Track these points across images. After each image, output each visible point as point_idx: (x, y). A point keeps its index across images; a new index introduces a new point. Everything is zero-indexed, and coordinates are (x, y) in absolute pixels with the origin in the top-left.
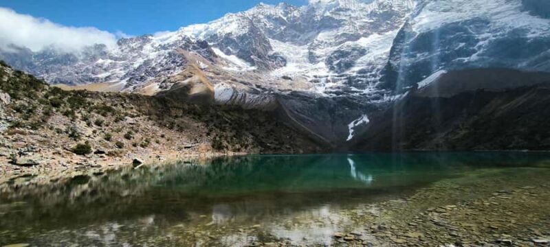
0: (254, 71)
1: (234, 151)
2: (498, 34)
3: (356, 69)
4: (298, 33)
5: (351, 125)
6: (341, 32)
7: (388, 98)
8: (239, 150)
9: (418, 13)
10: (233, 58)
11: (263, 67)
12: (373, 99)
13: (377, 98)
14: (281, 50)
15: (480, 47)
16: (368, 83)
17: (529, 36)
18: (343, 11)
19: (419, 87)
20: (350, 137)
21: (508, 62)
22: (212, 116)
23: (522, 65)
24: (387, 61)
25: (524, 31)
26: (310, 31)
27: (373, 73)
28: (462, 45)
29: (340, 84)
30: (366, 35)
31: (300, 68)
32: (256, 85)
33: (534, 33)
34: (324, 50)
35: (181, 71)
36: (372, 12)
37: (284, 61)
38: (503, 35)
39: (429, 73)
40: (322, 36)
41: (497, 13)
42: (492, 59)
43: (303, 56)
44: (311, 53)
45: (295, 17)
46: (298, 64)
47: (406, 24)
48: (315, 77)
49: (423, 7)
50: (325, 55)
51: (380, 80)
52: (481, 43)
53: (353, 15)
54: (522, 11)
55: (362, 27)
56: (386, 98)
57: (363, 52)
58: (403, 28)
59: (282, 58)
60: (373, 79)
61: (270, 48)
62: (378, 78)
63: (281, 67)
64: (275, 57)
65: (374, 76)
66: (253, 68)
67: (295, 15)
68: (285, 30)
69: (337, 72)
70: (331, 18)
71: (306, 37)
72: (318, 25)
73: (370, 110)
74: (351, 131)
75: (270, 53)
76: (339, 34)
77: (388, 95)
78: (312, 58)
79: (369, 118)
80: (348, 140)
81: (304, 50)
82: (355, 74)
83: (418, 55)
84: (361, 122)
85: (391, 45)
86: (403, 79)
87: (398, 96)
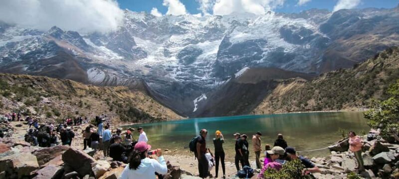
0: (121, 60)
2: (271, 49)
3: (197, 63)
4: (155, 35)
5: (195, 101)
6: (186, 36)
7: (218, 83)
9: (232, 32)
10: (103, 48)
11: (129, 57)
12: (208, 84)
13: (211, 83)
14: (143, 45)
15: (264, 55)
16: (204, 72)
17: (285, 51)
18: (187, 23)
19: (236, 77)
20: (195, 109)
21: (277, 64)
23: (283, 66)
24: (216, 59)
25: (282, 49)
26: (164, 35)
27: (208, 66)
28: (256, 53)
29: (186, 72)
30: (202, 41)
31: (158, 60)
32: (124, 71)
33: (287, 50)
34: (175, 48)
36: (205, 27)
37: (145, 54)
38: (274, 50)
39: (240, 68)
40: (174, 38)
41: (270, 38)
42: (270, 63)
43: (160, 52)
44: (165, 50)
45: (153, 23)
46: (156, 57)
47: (226, 37)
48: (169, 66)
49: (234, 28)
50: (176, 52)
51: (212, 71)
52: (264, 53)
53: (193, 27)
54: (281, 38)
55: (200, 36)
56: (216, 83)
57: (200, 52)
58: (224, 39)
59: (143, 51)
60: (208, 70)
61: (135, 44)
62: (211, 70)
63: (143, 58)
64: (138, 50)
65: (209, 68)
66: (121, 58)
68: (146, 31)
69: (184, 64)
70: (179, 27)
71: (162, 38)
72: (170, 31)
73: (206, 90)
74: (196, 105)
75: (135, 47)
76: (185, 38)
77: (217, 81)
78: (167, 53)
79: (206, 96)
80: (194, 111)
81: (161, 48)
82: (196, 67)
83: (234, 57)
84: (202, 99)
85: (218, 49)
86: (226, 71)
87: (223, 82)
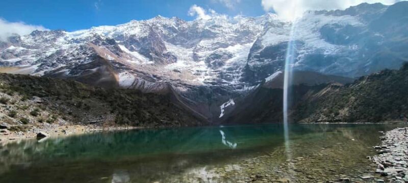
0: (152, 64)
1: (134, 126)
2: (309, 51)
3: (226, 67)
4: (186, 40)
5: (222, 106)
6: (216, 41)
7: (247, 88)
8: (137, 125)
9: (265, 34)
10: (135, 54)
11: (159, 62)
12: (237, 89)
13: (240, 88)
14: (173, 50)
15: (300, 58)
16: (234, 77)
17: (325, 53)
18: (217, 27)
19: (266, 81)
20: (222, 115)
21: (315, 68)
22: (116, 98)
23: (322, 70)
24: (246, 63)
25: (323, 50)
26: (195, 39)
27: (237, 71)
29: (215, 77)
30: (232, 45)
31: (187, 64)
32: (153, 75)
33: (328, 52)
34: (204, 53)
35: (91, 61)
36: (236, 30)
37: (175, 59)
38: (312, 52)
39: (272, 73)
40: (203, 43)
41: (308, 39)
42: (307, 66)
43: (189, 56)
44: (195, 54)
45: (183, 28)
46: (186, 61)
47: (258, 40)
48: (198, 71)
49: (267, 30)
50: (205, 56)
51: (242, 76)
52: (300, 56)
53: (224, 30)
54: (321, 39)
55: (230, 39)
56: (246, 88)
57: (230, 56)
58: (256, 42)
59: (173, 56)
60: (237, 74)
61: (165, 48)
62: (240, 74)
63: (173, 62)
64: (168, 55)
65: (238, 72)
66: (151, 62)
67: (184, 26)
68: (176, 36)
69: (213, 69)
70: (209, 31)
71: (192, 43)
72: (200, 35)
73: (235, 96)
74: (222, 111)
75: (165, 52)
76: (215, 42)
77: (247, 86)
78: (196, 58)
79: (234, 102)
80: (220, 117)
81: (190, 52)
82: (225, 71)
83: (265, 60)
84: (229, 104)
85: (249, 53)
86: (256, 75)
87: (253, 87)
